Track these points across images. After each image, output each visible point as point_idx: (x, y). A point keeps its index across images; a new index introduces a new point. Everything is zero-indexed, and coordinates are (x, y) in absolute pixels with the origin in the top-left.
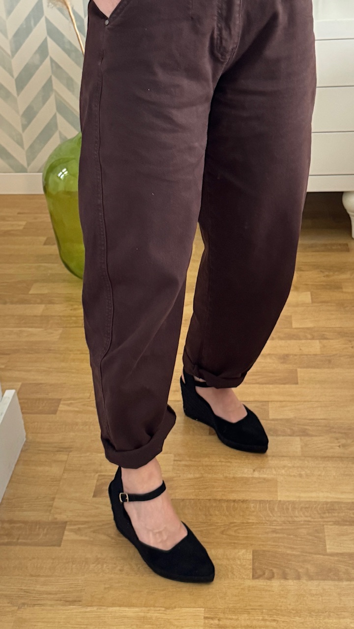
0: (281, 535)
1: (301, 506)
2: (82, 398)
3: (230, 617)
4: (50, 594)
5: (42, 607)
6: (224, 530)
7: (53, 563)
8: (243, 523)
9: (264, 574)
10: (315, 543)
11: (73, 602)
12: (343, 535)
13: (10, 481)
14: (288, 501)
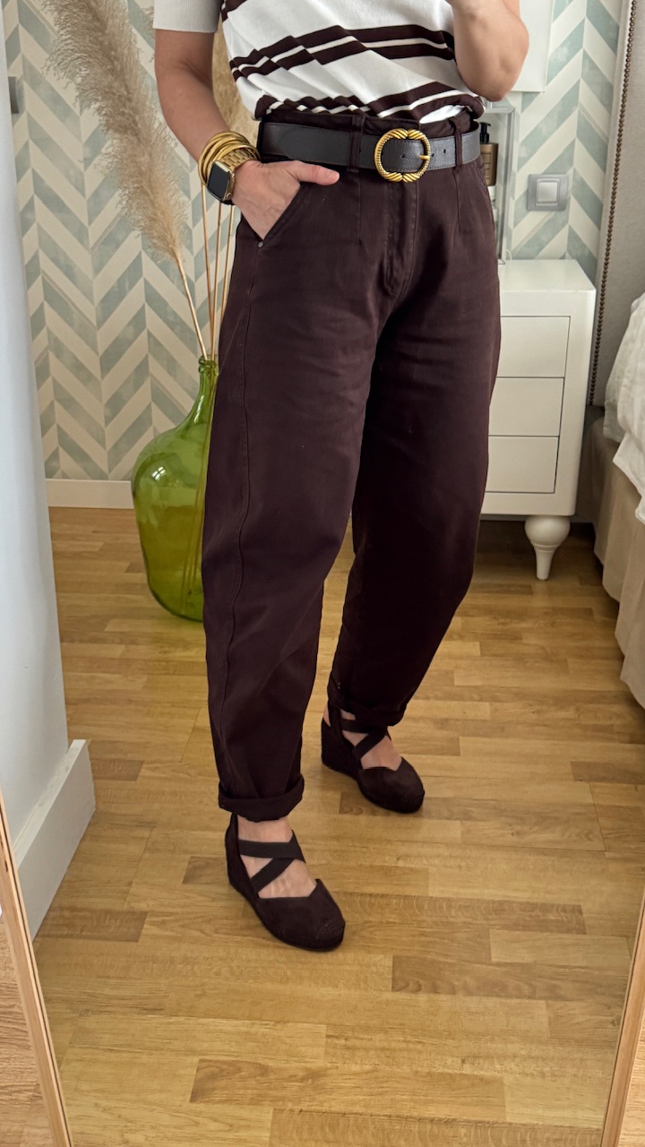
1: (459, 903)
2: (171, 762)
3: (361, 1036)
4: (122, 999)
5: (112, 1015)
7: (127, 961)
8: (382, 923)
9: (408, 985)
10: (477, 950)
11: (153, 1010)
12: (515, 942)
13: (73, 860)
14: (442, 898)
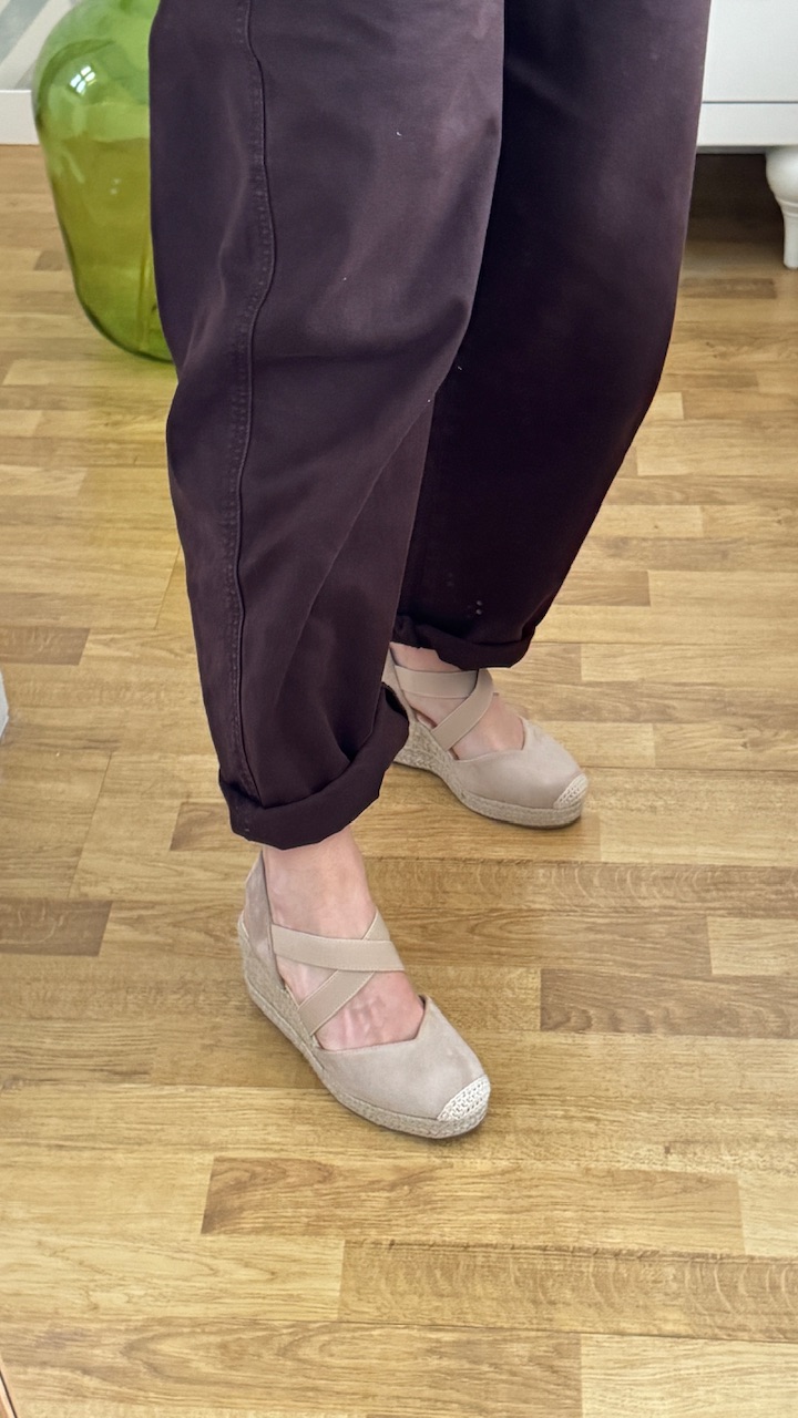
0: (608, 937)
1: (653, 873)
2: (139, 628)
4: (76, 1057)
5: (61, 1087)
6: (476, 925)
7: (81, 991)
8: (520, 910)
9: (568, 1020)
10: (685, 954)
11: (131, 1075)
12: (751, 938)
14: (625, 864)
